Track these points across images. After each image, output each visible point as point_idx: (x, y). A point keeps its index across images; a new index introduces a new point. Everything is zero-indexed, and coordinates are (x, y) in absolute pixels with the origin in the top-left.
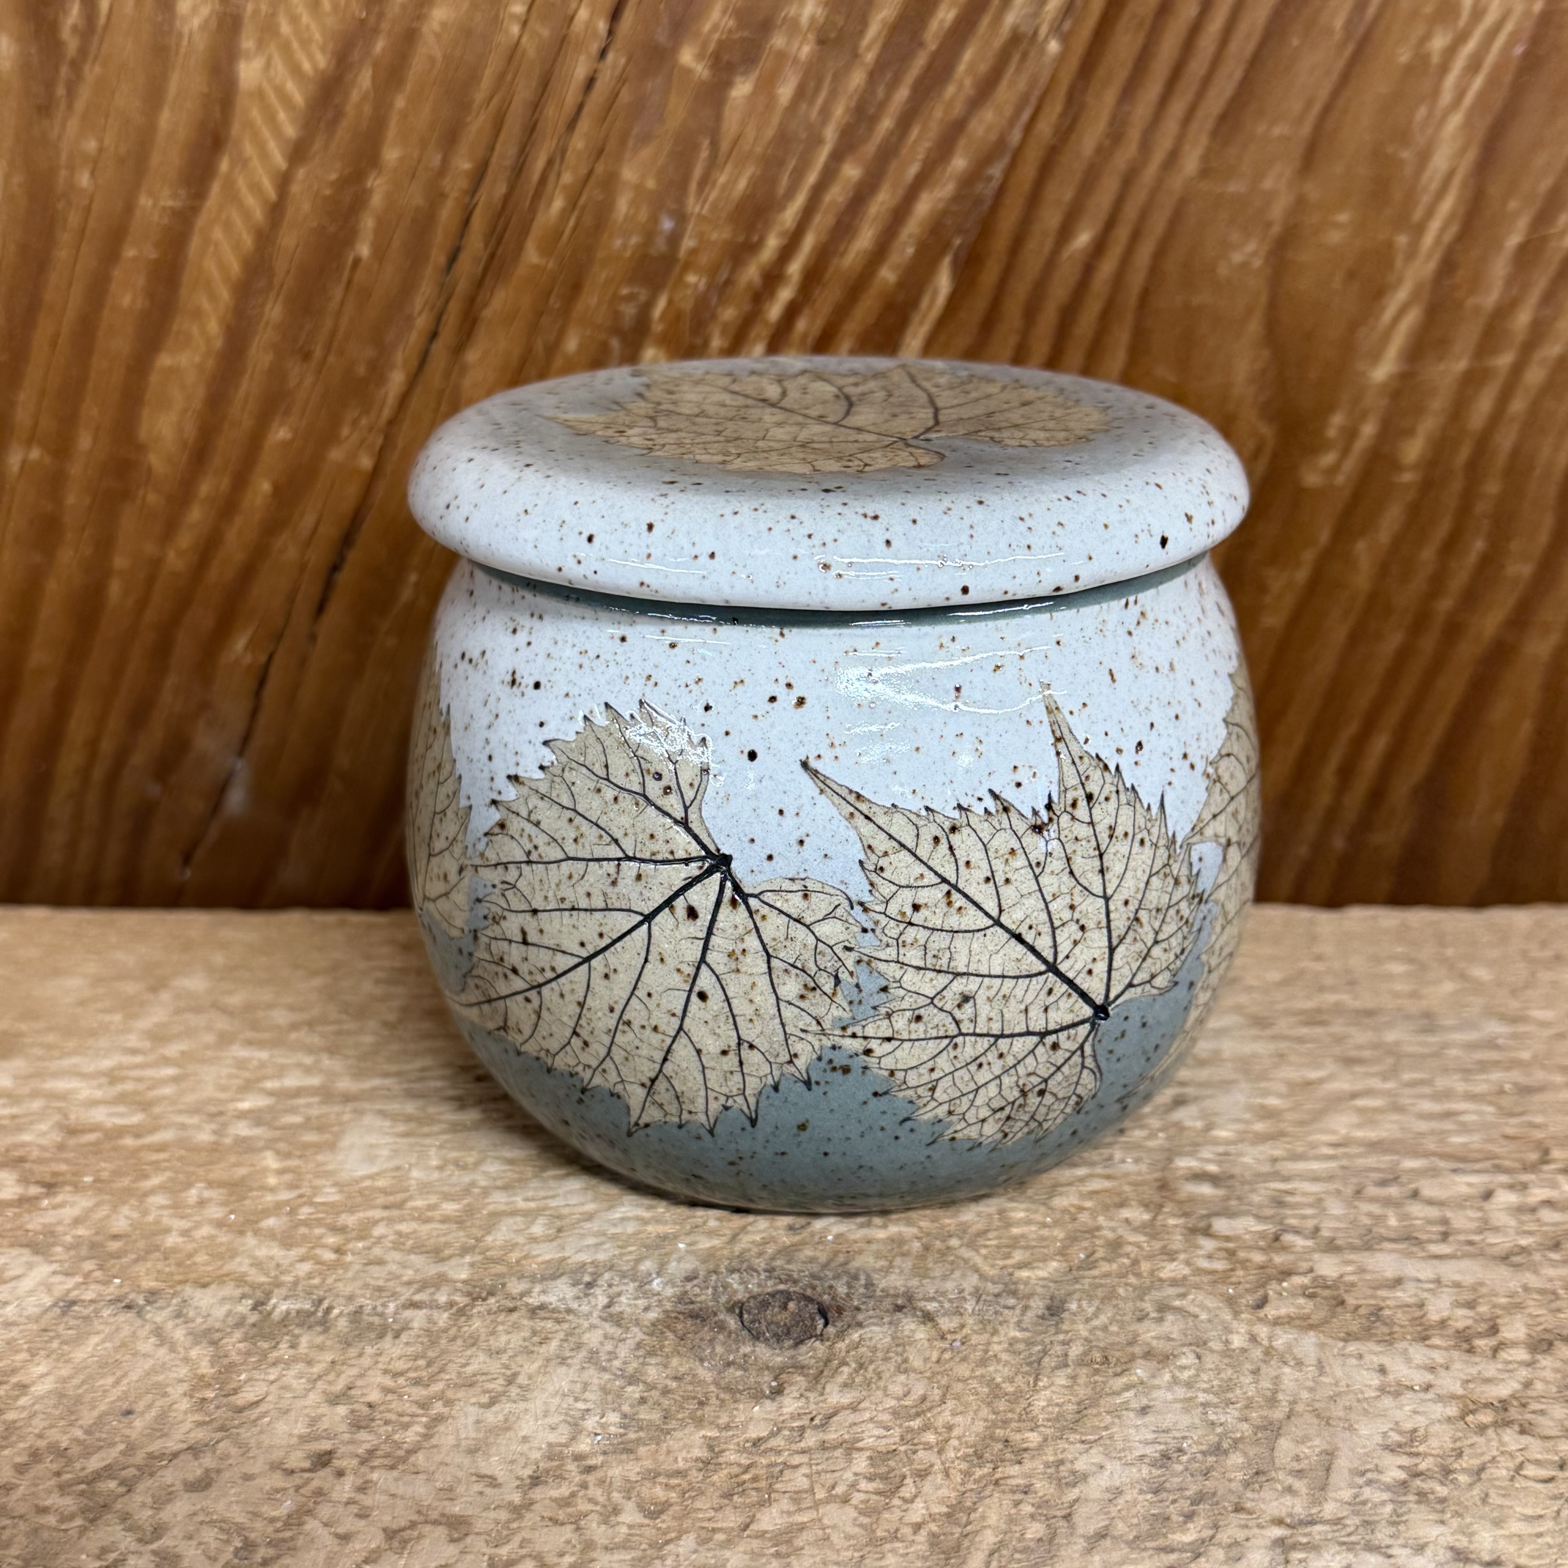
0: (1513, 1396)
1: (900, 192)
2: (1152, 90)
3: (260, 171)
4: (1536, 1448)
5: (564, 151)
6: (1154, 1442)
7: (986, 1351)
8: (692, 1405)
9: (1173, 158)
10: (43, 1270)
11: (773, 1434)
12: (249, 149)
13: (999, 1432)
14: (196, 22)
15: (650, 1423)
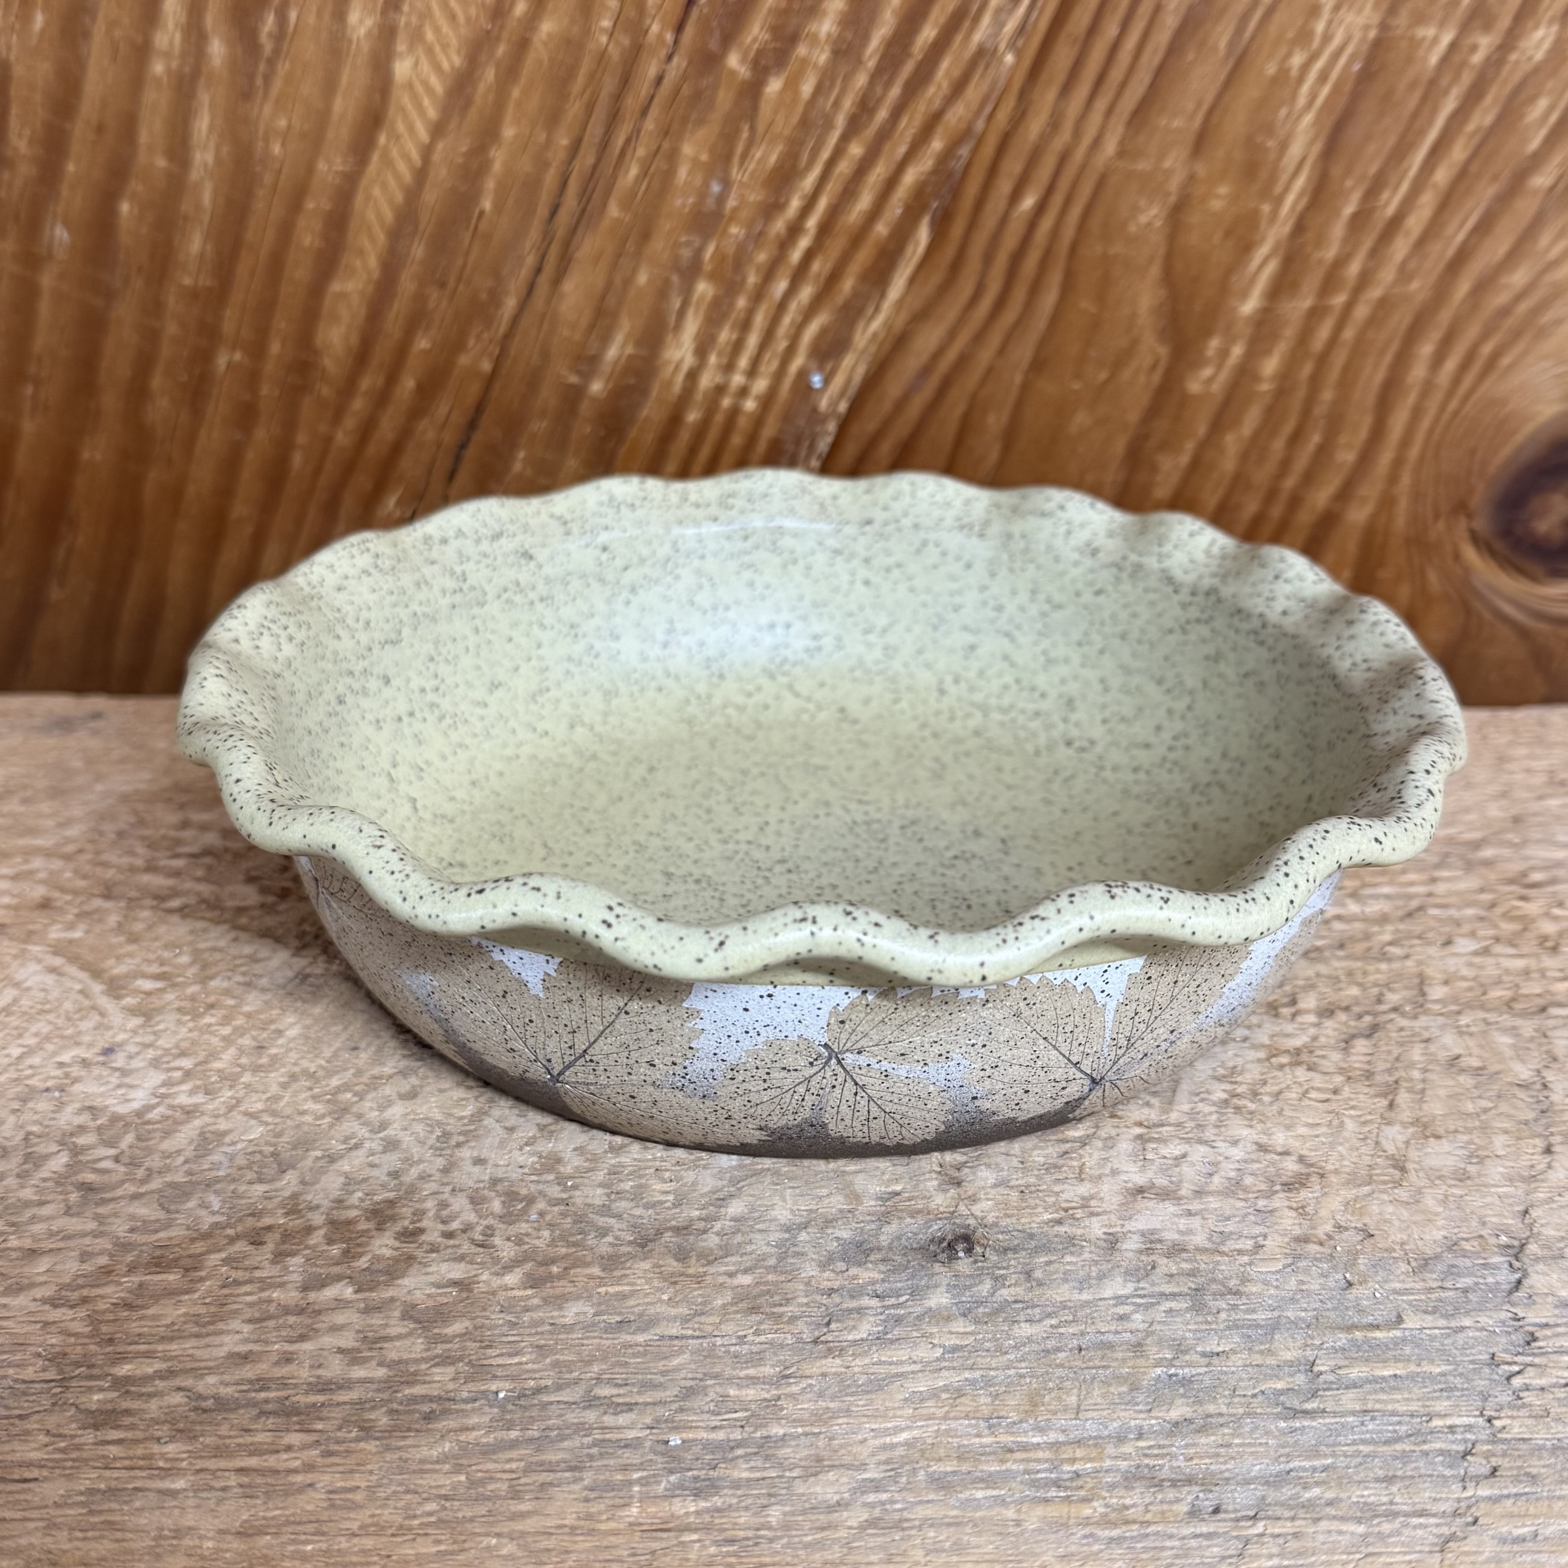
2: (1082, 91)
3: (410, 144)
5: (639, 132)
9: (1097, 142)
12: (401, 127)
14: (362, 31)
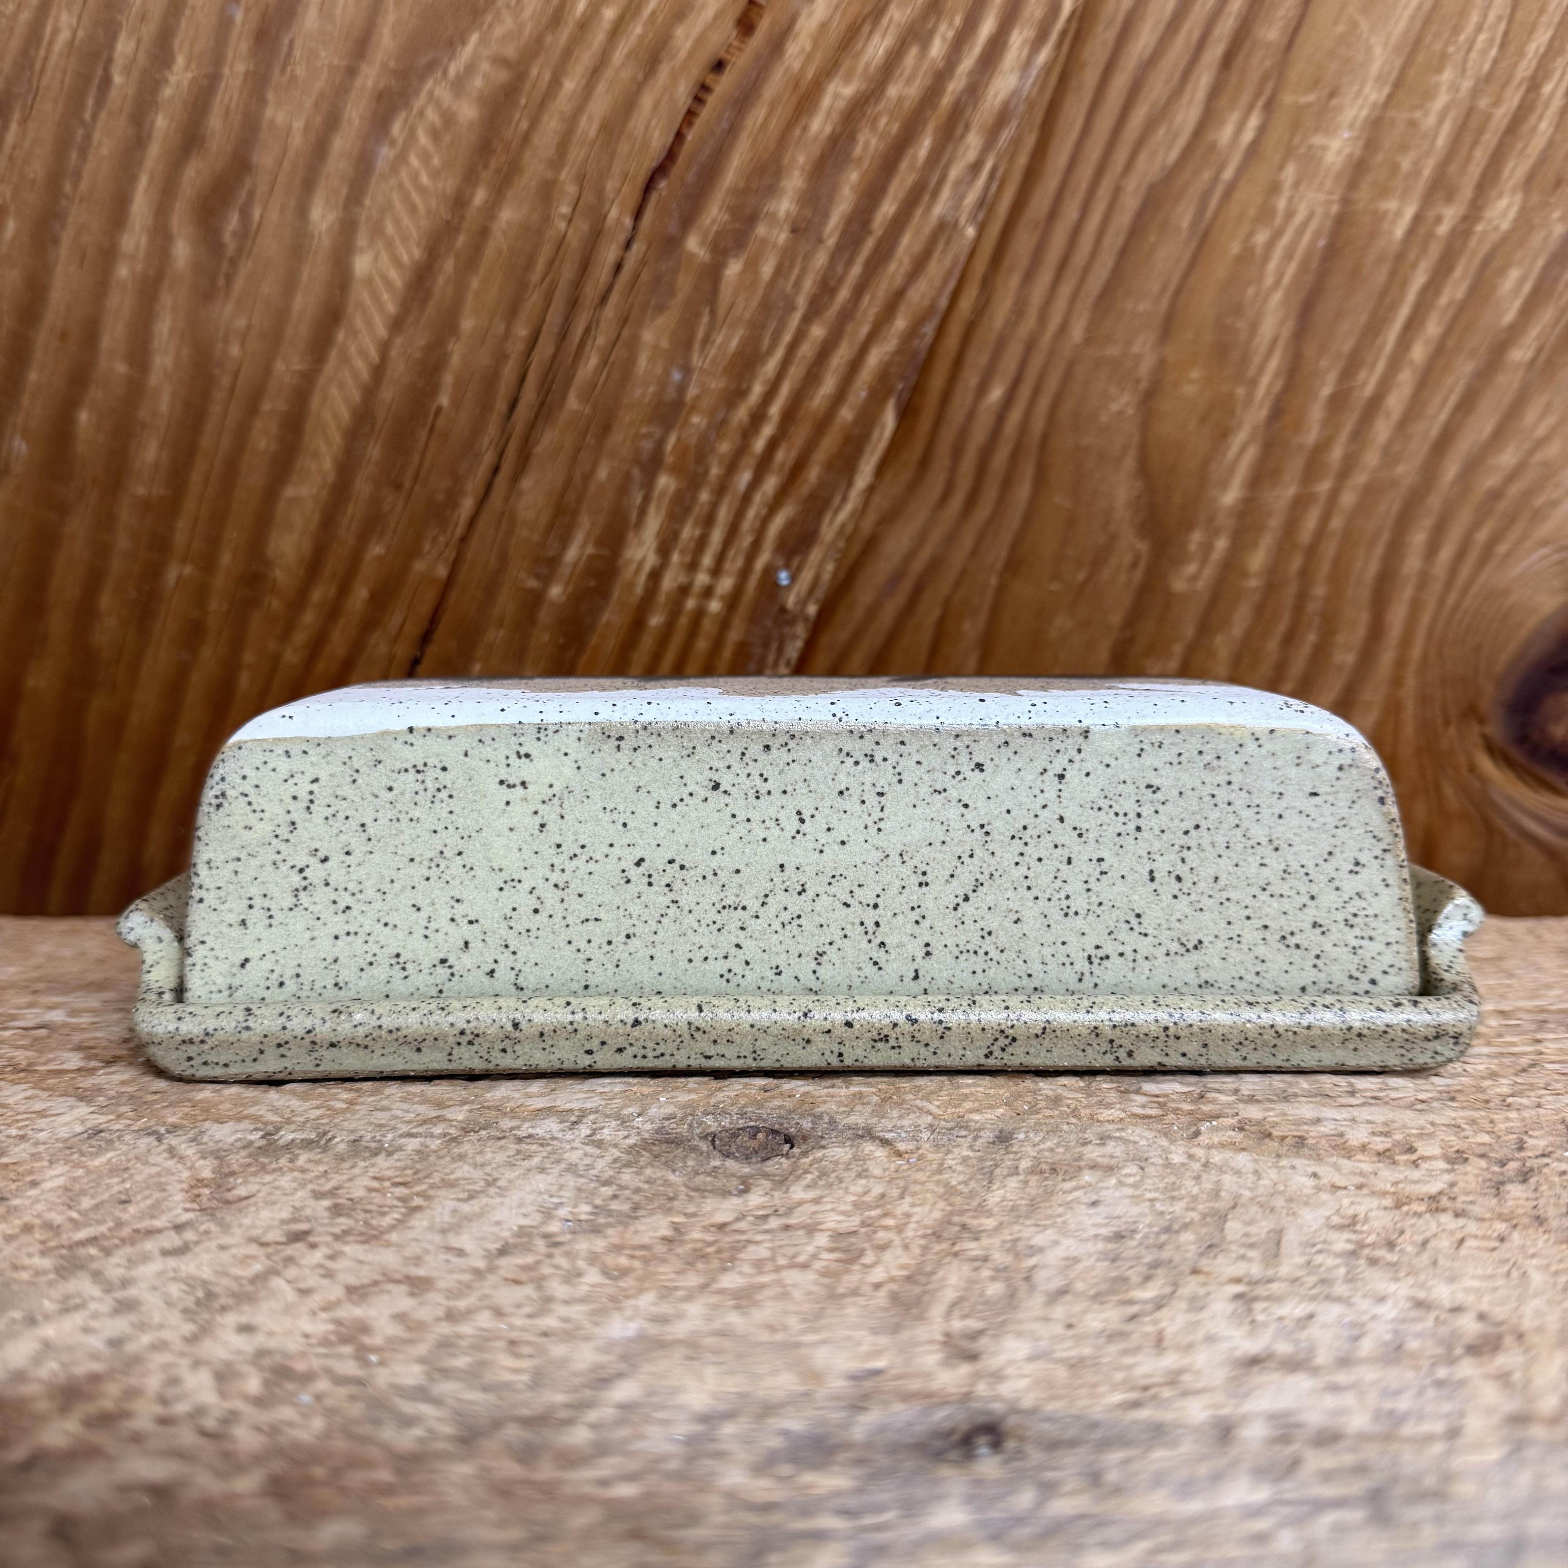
0: (1441, 1193)
1: (856, 347)
3: (367, 340)
4: (1472, 1227)
5: (598, 320)
6: (1107, 1225)
7: (941, 1164)
8: (661, 1201)
9: (1063, 328)
10: (83, 1110)
11: (738, 1220)
12: (359, 324)
13: (956, 1219)
14: (324, 226)
15: (620, 1213)
